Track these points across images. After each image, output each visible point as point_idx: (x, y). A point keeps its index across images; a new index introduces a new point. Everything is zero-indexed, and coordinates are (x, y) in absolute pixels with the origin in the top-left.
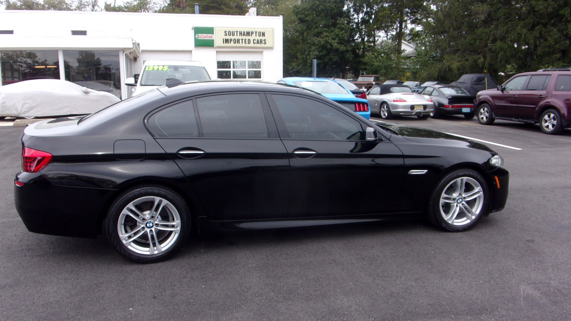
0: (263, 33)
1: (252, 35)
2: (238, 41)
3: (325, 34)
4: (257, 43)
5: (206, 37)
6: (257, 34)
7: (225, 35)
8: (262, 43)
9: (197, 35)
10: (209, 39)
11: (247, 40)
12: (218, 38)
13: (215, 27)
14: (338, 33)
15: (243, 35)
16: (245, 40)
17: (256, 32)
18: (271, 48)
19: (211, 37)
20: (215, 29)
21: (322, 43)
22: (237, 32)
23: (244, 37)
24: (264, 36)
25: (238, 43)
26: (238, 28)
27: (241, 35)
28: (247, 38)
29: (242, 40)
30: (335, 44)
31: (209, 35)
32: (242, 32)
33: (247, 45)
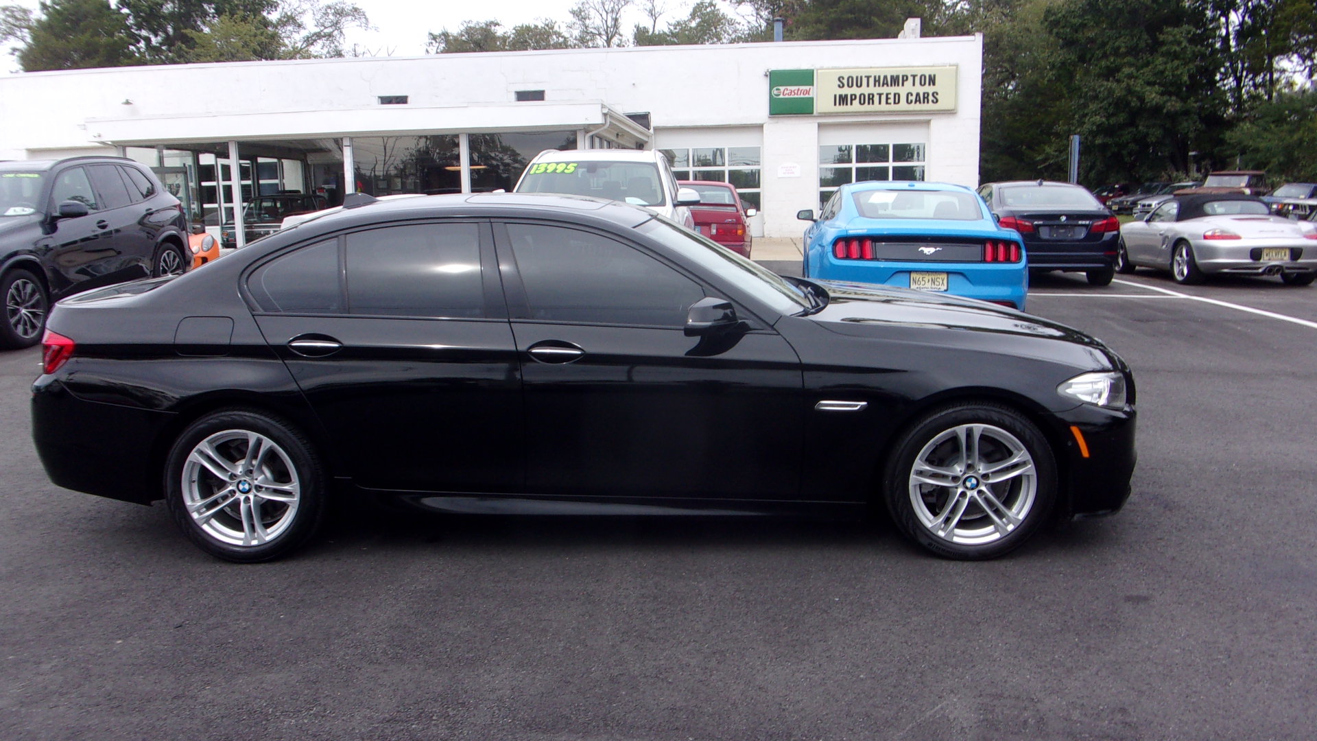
0: (930, 76)
1: (905, 83)
2: (871, 98)
3: (1126, 70)
4: (916, 102)
5: (796, 92)
6: (917, 80)
7: (839, 86)
8: (928, 102)
9: (775, 88)
10: (802, 96)
11: (891, 96)
12: (823, 96)
13: (817, 70)
14: (1161, 68)
15: (883, 85)
16: (887, 95)
17: (914, 76)
18: (951, 112)
19: (808, 92)
20: (817, 73)
21: (1118, 93)
22: (868, 77)
23: (885, 90)
24: (934, 84)
25: (869, 103)
26: (871, 68)
27: (877, 84)
28: (893, 90)
29: (880, 95)
30: (1153, 96)
31: (802, 88)
32: (879, 77)
33: (893, 107)
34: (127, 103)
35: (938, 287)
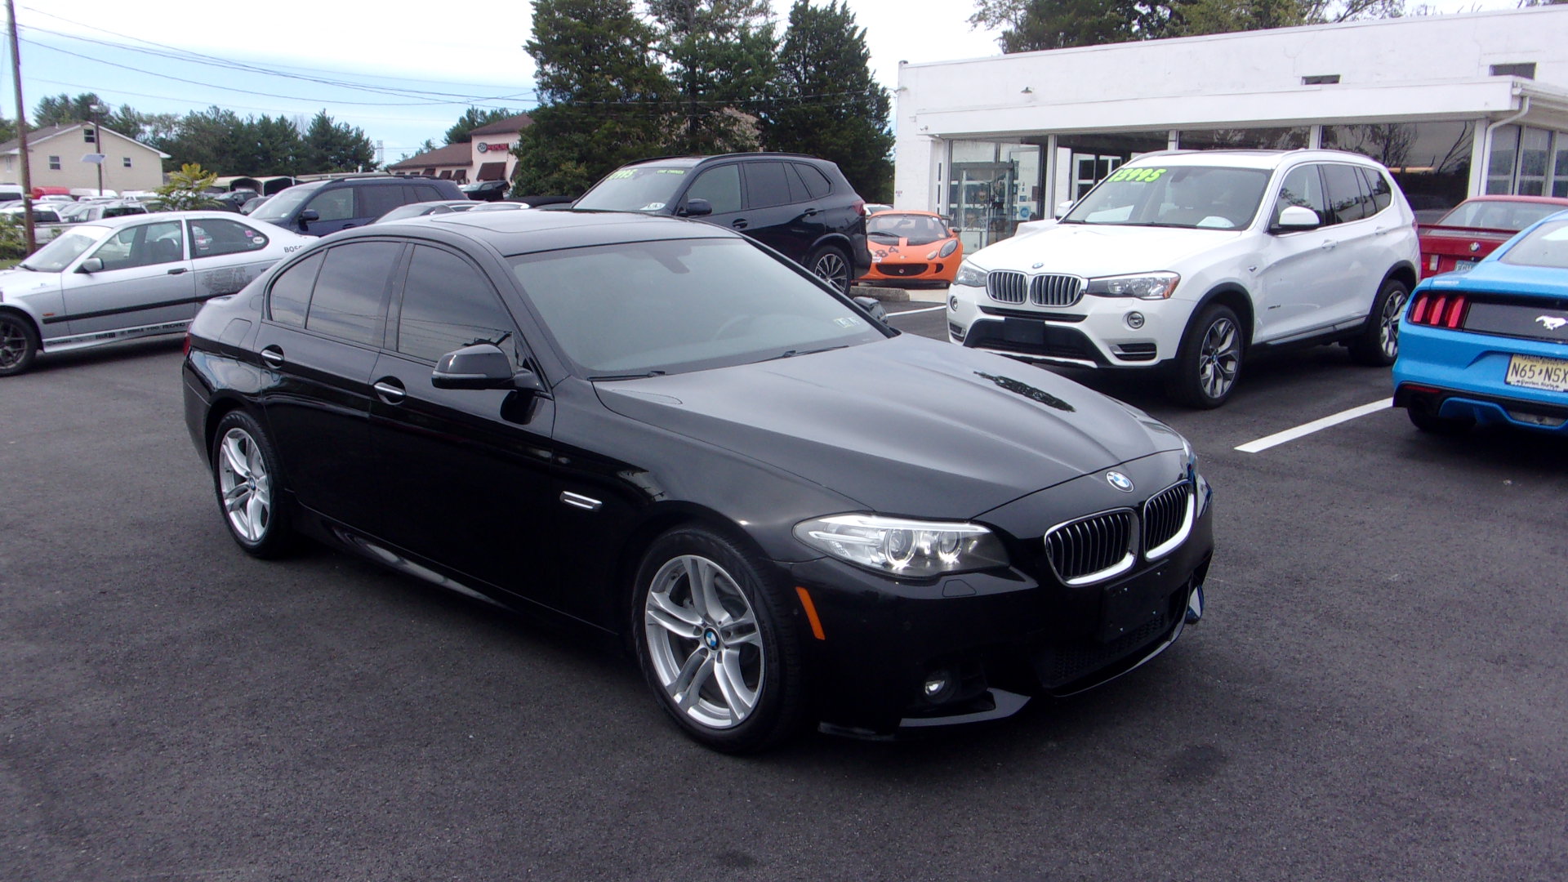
34: (1027, 91)
35: (1555, 384)
